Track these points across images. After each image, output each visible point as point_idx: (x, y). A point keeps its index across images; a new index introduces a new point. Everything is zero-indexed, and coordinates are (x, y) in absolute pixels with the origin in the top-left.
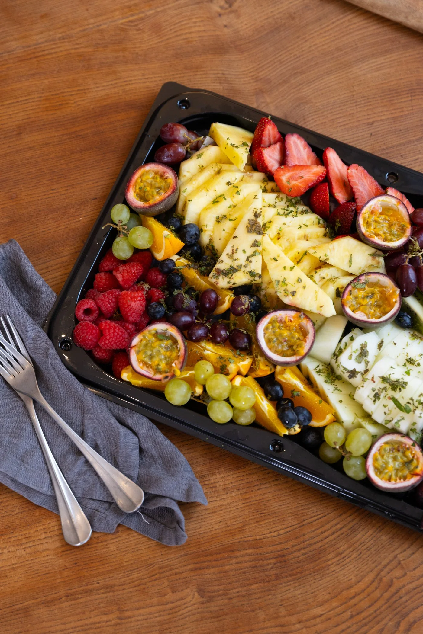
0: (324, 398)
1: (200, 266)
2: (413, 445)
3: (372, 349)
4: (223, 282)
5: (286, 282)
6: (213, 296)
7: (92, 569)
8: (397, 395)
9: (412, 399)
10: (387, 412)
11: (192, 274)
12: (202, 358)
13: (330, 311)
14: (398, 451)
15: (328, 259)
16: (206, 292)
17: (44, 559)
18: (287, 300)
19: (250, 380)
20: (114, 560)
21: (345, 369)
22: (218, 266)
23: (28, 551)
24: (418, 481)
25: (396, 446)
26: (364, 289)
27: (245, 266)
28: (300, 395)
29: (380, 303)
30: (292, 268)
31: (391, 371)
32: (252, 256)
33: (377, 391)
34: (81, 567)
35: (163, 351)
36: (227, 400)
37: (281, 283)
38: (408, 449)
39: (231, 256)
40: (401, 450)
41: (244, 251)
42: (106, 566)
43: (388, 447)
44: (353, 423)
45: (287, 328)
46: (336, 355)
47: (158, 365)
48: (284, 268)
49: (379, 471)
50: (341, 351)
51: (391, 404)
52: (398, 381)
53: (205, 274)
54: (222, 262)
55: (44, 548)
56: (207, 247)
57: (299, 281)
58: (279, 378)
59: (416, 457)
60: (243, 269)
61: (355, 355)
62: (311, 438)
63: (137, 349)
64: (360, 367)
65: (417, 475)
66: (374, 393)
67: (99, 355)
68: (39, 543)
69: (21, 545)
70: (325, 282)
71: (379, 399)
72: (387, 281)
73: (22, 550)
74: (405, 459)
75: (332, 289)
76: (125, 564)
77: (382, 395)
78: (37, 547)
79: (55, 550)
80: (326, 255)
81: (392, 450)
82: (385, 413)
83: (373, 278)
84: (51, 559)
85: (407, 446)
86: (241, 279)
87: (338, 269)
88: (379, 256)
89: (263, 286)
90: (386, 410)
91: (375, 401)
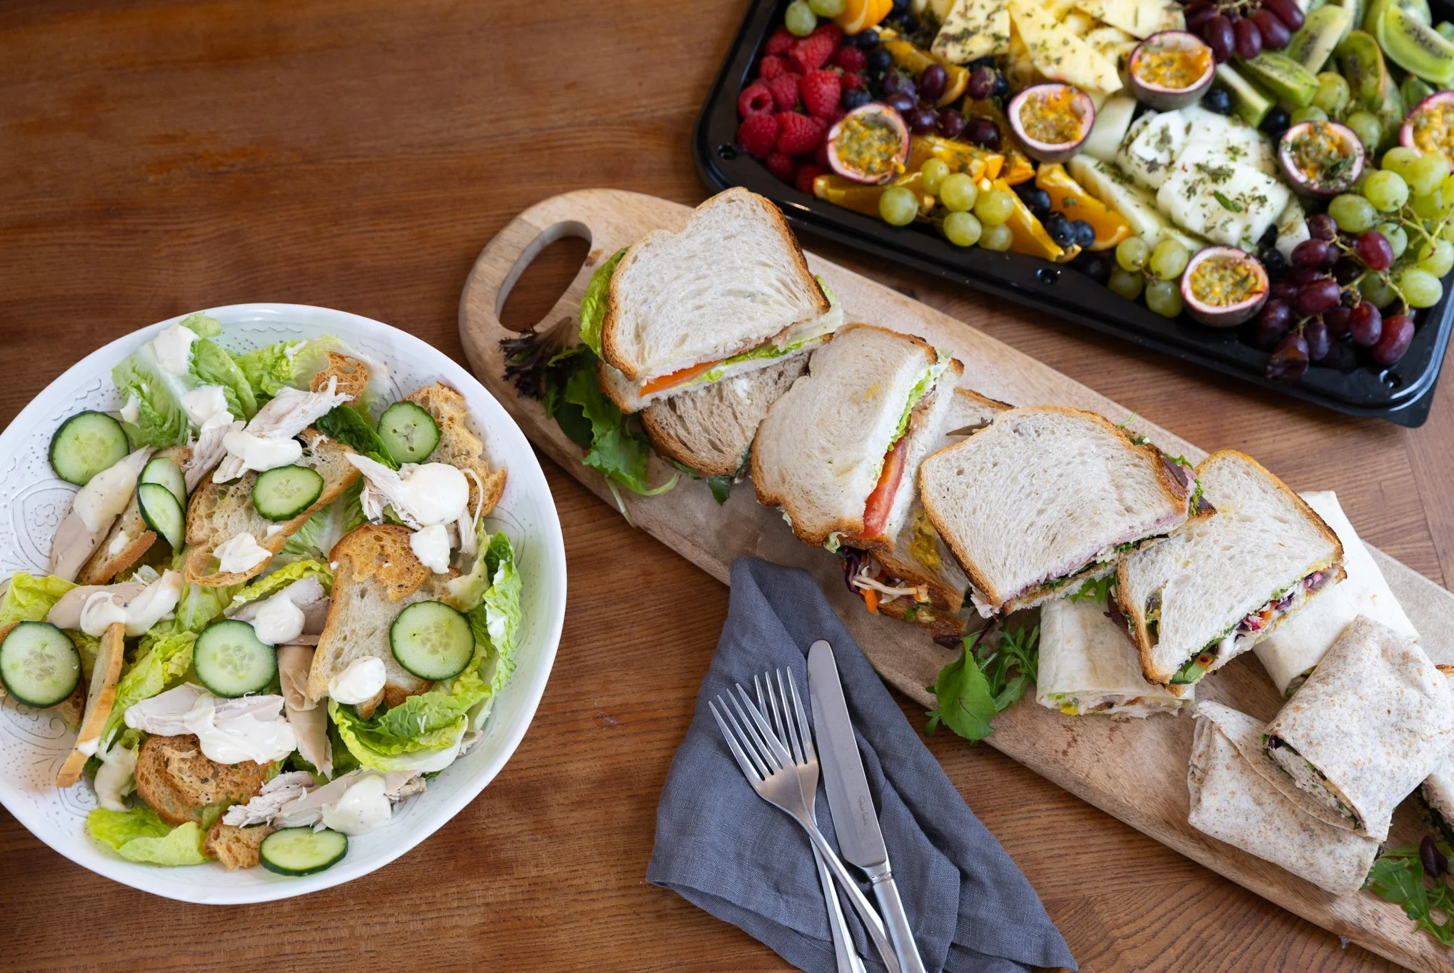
0: (1111, 206)
1: (916, 37)
2: (1248, 256)
3: (1176, 134)
4: (954, 53)
5: (1048, 45)
6: (941, 74)
7: (526, 967)
8: (1222, 188)
9: (1242, 194)
10: (1208, 214)
11: (905, 49)
12: (930, 156)
13: (1114, 82)
14: (1225, 268)
15: (1103, 15)
16: (930, 69)
17: (451, 941)
18: (1049, 71)
19: (1003, 184)
20: (563, 958)
21: (1141, 159)
22: (945, 29)
23: (428, 924)
24: (1261, 300)
25: (1221, 262)
26: (1158, 54)
27: (986, 27)
28: (1077, 204)
29: (1184, 71)
30: (1054, 26)
31: (1210, 157)
32: (994, 12)
33: (1190, 184)
34: (508, 963)
35: (876, 144)
36: (972, 212)
37: (1039, 47)
38: (1240, 264)
39: (963, 15)
40: (1229, 267)
41: (983, 7)
42: (549, 965)
43: (1210, 265)
44: (1157, 235)
45: (1053, 109)
46: (1126, 145)
47: (870, 163)
48: (1043, 26)
49: (1200, 296)
50: (1131, 140)
51: (1213, 202)
52: (1220, 168)
53: (925, 47)
54: (951, 23)
55: (454, 923)
56: (923, 15)
57: (1065, 43)
58: (1045, 181)
59: (1252, 273)
60: (982, 31)
61: (1154, 141)
62: (1094, 268)
63: (837, 143)
64: (1163, 158)
65: (1258, 293)
66: (1187, 187)
67: (776, 161)
68: (447, 914)
69: (418, 913)
70: (1103, 48)
71: (1195, 192)
72: (1192, 43)
73: (419, 923)
74: (1238, 278)
75: (1112, 56)
76: (580, 966)
77: (1199, 189)
78: (443, 920)
79: (470, 928)
80: (1101, 9)
81: (1215, 269)
82: (1205, 216)
83: (1169, 39)
84: (463, 943)
85: (1238, 261)
86: (980, 46)
87: (1119, 30)
88: (1177, 9)
89: (1012, 60)
90: (1205, 211)
91: (1189, 197)
